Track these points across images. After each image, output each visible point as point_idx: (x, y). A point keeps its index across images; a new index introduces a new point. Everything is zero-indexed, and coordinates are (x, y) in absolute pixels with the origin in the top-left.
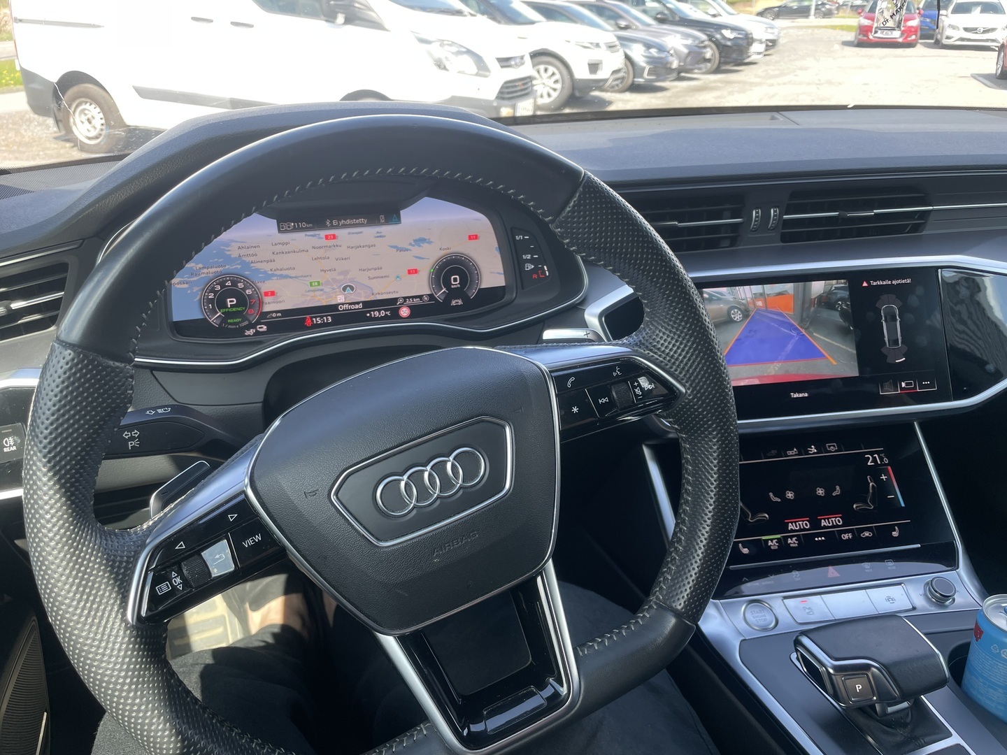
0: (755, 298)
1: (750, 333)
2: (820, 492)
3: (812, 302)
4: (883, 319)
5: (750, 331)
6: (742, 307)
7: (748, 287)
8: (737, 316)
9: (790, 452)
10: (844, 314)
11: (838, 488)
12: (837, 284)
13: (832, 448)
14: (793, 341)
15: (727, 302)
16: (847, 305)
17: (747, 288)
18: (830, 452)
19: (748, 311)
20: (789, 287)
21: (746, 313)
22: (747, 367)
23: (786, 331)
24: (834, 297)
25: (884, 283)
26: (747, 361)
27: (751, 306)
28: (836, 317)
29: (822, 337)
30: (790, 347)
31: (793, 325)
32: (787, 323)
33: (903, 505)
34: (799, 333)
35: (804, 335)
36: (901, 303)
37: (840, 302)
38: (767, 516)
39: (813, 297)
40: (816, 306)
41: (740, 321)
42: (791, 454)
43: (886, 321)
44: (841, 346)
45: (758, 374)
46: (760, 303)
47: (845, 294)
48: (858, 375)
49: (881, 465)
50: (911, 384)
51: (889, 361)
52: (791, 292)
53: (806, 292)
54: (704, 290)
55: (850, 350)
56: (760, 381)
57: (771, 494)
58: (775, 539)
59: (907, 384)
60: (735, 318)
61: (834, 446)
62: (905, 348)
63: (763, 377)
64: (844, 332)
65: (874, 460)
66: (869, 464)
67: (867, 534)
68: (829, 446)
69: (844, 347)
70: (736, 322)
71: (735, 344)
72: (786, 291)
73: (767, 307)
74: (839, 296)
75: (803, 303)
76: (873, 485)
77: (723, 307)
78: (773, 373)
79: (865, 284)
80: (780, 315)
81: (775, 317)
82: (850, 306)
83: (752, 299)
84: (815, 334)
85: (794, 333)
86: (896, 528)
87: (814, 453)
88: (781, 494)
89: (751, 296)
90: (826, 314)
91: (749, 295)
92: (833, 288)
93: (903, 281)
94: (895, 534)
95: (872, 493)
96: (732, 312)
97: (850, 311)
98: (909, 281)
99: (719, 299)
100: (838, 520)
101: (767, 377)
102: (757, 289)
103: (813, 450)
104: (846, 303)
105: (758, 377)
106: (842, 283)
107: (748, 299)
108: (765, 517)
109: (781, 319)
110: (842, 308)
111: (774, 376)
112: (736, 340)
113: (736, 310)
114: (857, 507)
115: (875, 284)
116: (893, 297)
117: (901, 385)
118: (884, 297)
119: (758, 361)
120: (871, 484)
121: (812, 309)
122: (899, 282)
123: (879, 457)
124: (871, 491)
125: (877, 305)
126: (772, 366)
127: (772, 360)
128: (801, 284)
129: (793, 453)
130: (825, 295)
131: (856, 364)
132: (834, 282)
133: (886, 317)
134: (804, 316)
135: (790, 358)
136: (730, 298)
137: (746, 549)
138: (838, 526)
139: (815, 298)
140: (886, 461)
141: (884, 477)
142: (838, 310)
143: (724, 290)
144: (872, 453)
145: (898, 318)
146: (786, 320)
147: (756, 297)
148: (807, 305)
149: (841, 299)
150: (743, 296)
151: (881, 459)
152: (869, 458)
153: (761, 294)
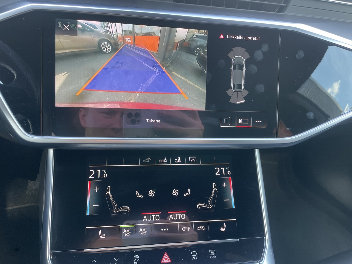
0: (125, 35)
1: (116, 64)
2: (175, 192)
3: (175, 45)
4: (233, 67)
5: (117, 63)
6: (112, 41)
7: (120, 24)
8: (107, 48)
9: (162, 161)
10: (200, 59)
11: (189, 190)
12: (198, 33)
13: (193, 160)
14: (154, 76)
15: (99, 34)
16: (204, 52)
17: (118, 25)
18: (191, 163)
19: (118, 45)
20: (156, 30)
21: (115, 47)
22: (111, 93)
23: (149, 66)
24: (194, 44)
25: (238, 38)
26: (111, 88)
27: (121, 42)
28: (193, 60)
29: (179, 76)
30: (151, 80)
31: (156, 63)
32: (151, 60)
33: (234, 207)
34: (160, 70)
35: (164, 72)
36: (248, 56)
37: (199, 49)
38: (129, 209)
39: (176, 41)
40: (178, 49)
41: (109, 53)
42: (162, 162)
43: (234, 69)
44: (194, 85)
45: (120, 100)
46: (128, 40)
47: (204, 42)
48: (204, 110)
49: (226, 175)
50: (246, 121)
51: (231, 101)
52: (158, 34)
53: (171, 35)
54: (78, 20)
55: (201, 89)
56: (120, 106)
57: (137, 192)
58: (129, 228)
59: (243, 121)
60: (104, 49)
61: (195, 159)
62: (246, 93)
63: (124, 103)
64: (198, 73)
65: (221, 172)
66: (216, 174)
67: (201, 228)
68: (191, 159)
69: (196, 86)
70: (105, 53)
71: (102, 72)
72: (154, 33)
73: (134, 44)
74: (198, 43)
75: (167, 45)
76: (215, 190)
77: (95, 39)
78: (133, 101)
79: (222, 37)
80: (147, 53)
81: (141, 54)
82: (206, 53)
83: (122, 35)
84: (173, 72)
85: (156, 70)
86: (225, 224)
87: (179, 163)
88: (145, 192)
89: (121, 32)
90: (185, 57)
91: (120, 32)
92: (195, 36)
93: (254, 39)
94: (223, 229)
95: (214, 196)
96: (103, 44)
97: (206, 57)
98: (258, 39)
99: (92, 31)
100: (183, 215)
101: (127, 103)
102: (128, 27)
103: (179, 160)
104: (203, 50)
105: (120, 103)
106: (202, 33)
107: (119, 35)
108: (127, 209)
109: (146, 56)
110: (199, 54)
111: (133, 104)
112: (103, 69)
113: (106, 43)
114: (199, 206)
115: (230, 37)
116: (242, 50)
117: (238, 121)
118: (235, 49)
119: (121, 89)
120: (214, 190)
121: (174, 51)
122: (250, 38)
123: (225, 169)
124: (213, 195)
125: (230, 55)
126: (133, 95)
127: (133, 90)
128: (167, 29)
129: (163, 162)
130: (187, 41)
131: (204, 101)
132: (196, 31)
133: (234, 66)
134: (166, 57)
135: (148, 90)
136: (102, 31)
137: (104, 235)
138: (181, 220)
139: (178, 42)
140: (229, 173)
141: (225, 185)
142: (196, 55)
143: (97, 24)
144: (220, 167)
145: (244, 67)
146: (150, 57)
147: (126, 33)
148: (170, 47)
149: (200, 46)
150: (114, 31)
151: (226, 171)
152: (218, 169)
153: (131, 32)
